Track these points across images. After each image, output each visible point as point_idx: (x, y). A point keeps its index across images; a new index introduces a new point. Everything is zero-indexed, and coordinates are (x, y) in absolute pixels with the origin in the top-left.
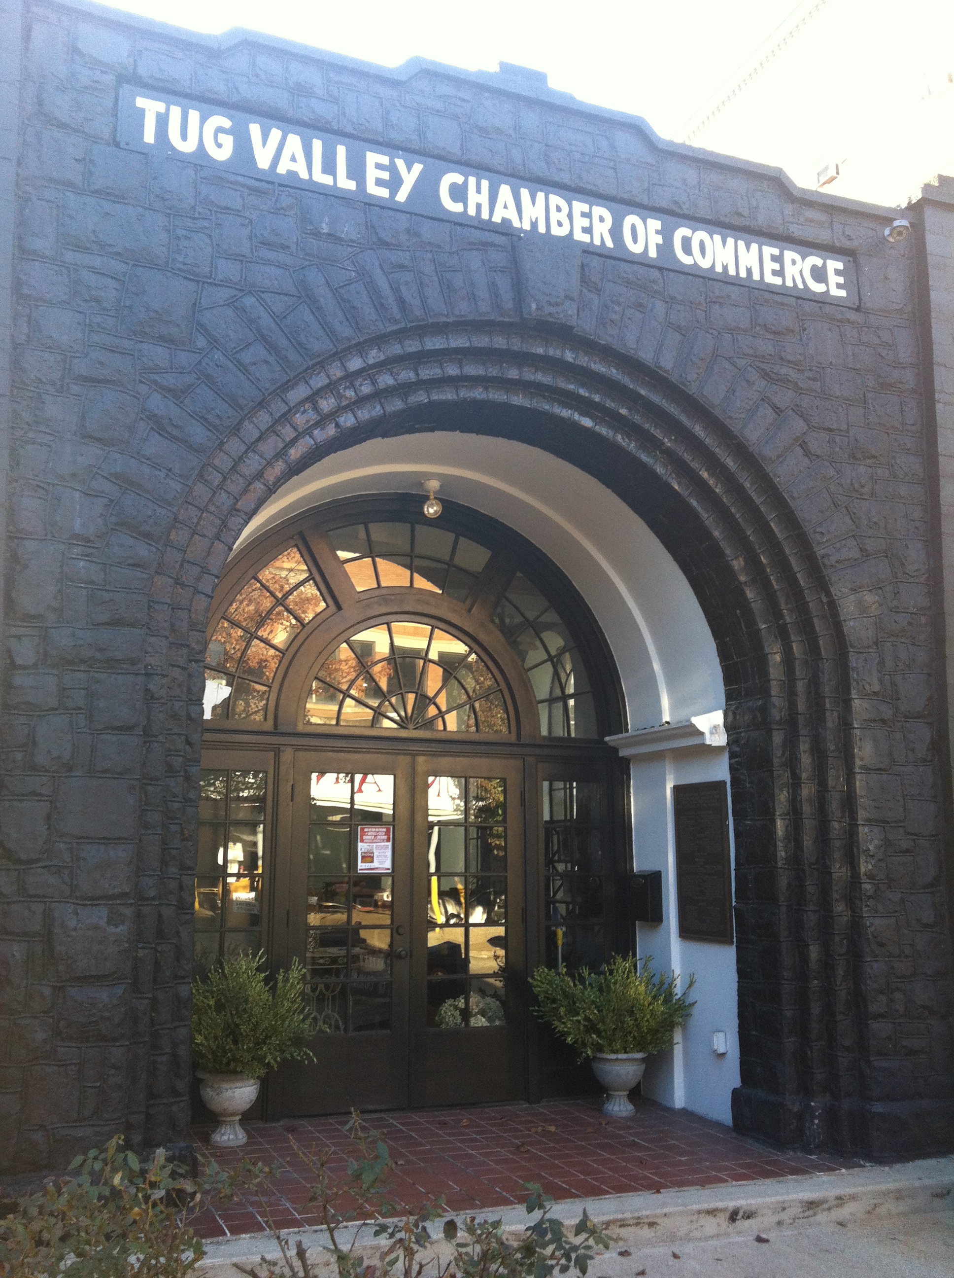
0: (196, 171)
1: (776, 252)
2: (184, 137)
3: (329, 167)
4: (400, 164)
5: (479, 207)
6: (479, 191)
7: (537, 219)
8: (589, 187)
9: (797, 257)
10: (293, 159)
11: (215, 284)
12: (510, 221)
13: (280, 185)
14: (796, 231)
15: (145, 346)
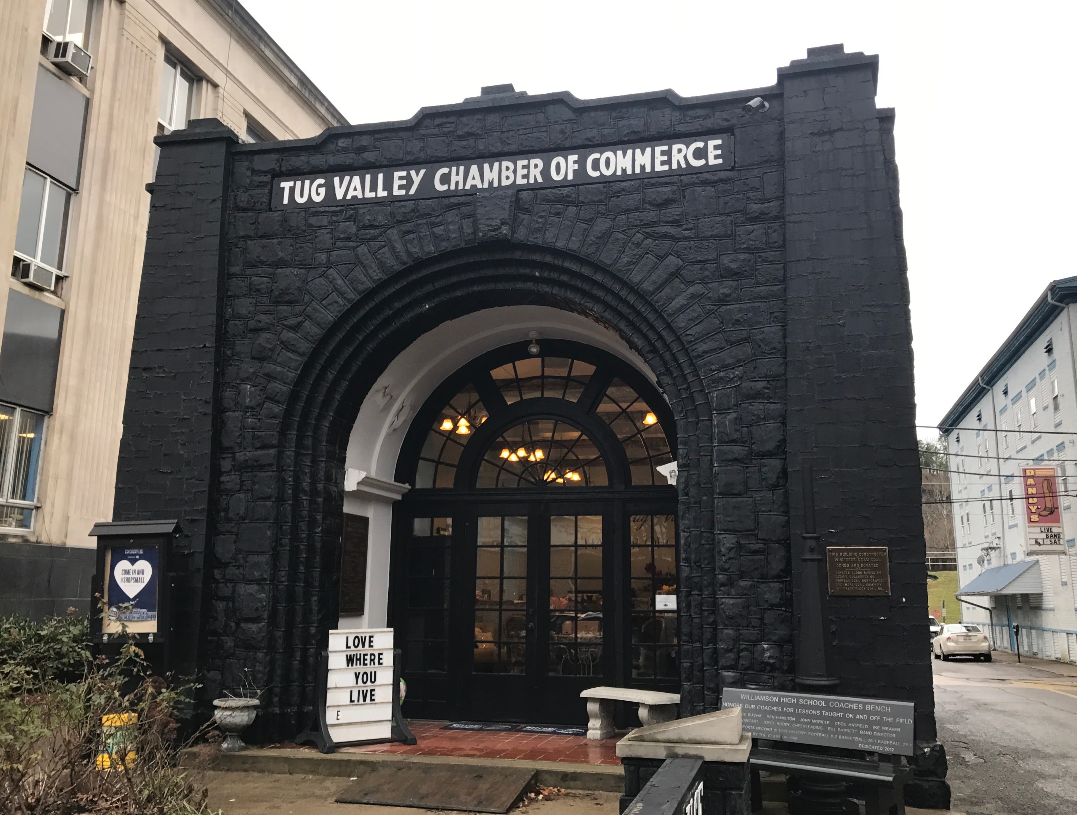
0: (306, 211)
1: (666, 148)
2: (302, 196)
3: (374, 188)
4: (413, 173)
5: (457, 183)
6: (457, 174)
7: (493, 179)
8: (527, 149)
9: (683, 147)
10: (355, 189)
11: (315, 268)
12: (476, 186)
13: (348, 205)
14: (681, 128)
15: (280, 308)
